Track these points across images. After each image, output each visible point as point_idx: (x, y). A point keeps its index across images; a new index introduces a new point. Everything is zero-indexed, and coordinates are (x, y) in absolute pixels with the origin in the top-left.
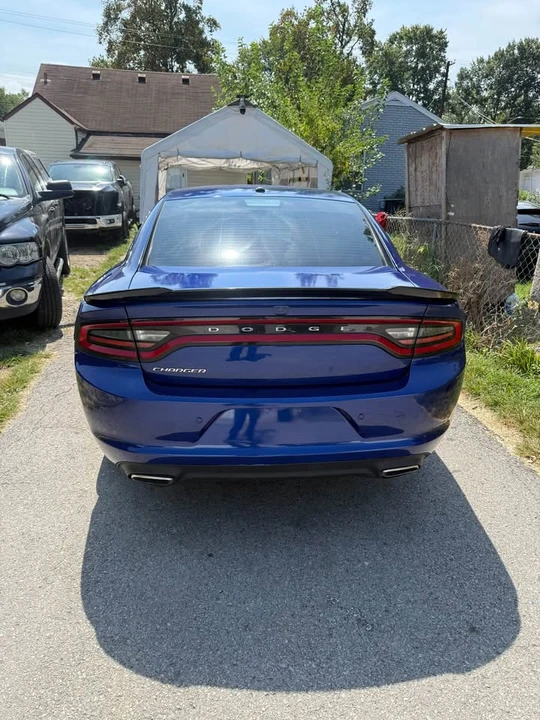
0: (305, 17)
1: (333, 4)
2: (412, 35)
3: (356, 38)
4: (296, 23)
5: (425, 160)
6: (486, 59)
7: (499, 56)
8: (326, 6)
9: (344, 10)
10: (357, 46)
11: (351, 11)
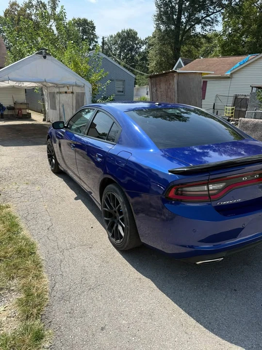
0: (24, 7)
1: (38, 2)
2: (78, 22)
3: (53, 21)
4: (19, 9)
5: (163, 86)
6: (114, 36)
7: (119, 35)
8: (34, 3)
9: (44, 6)
10: (54, 24)
11: (48, 7)
